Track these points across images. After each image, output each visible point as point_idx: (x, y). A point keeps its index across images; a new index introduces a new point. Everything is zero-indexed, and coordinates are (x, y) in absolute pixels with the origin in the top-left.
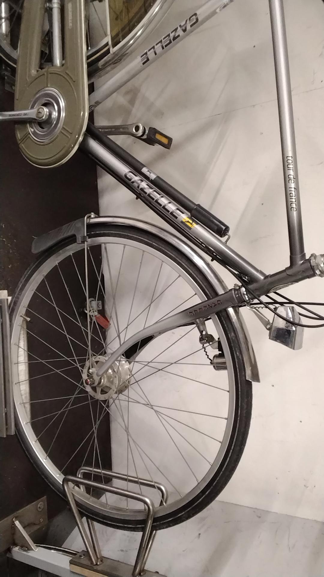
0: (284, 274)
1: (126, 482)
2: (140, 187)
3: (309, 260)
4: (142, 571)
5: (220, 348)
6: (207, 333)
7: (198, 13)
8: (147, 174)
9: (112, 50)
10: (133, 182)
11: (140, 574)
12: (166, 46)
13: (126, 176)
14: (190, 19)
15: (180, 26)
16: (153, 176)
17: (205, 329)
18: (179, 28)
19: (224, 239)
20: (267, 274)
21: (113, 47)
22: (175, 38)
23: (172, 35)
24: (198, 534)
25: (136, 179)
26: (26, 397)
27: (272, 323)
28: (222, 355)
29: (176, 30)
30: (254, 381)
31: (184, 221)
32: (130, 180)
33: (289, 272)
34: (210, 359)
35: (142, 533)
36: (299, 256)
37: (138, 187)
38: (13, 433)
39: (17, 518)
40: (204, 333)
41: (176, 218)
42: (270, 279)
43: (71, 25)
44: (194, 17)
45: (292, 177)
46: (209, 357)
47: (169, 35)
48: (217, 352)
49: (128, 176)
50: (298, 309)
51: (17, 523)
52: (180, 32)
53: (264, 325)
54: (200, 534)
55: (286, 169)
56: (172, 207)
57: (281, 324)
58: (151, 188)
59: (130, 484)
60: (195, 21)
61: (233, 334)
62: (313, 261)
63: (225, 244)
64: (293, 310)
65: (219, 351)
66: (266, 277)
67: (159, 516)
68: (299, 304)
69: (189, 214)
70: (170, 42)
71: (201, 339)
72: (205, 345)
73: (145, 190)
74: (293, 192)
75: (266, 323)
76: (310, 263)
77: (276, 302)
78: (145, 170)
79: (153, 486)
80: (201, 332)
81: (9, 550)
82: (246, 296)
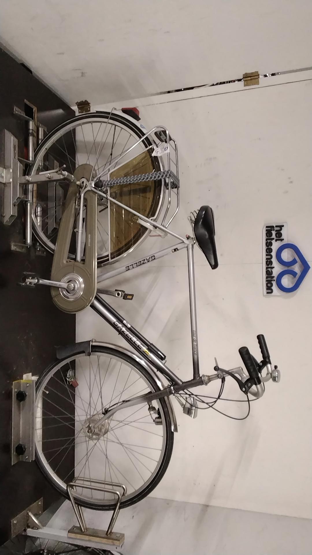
0: (190, 383)
1: (104, 485)
2: (122, 330)
3: (201, 378)
4: (111, 532)
5: (159, 413)
6: (152, 406)
7: (155, 256)
8: (126, 324)
9: (110, 260)
10: (118, 327)
11: (110, 534)
12: (139, 266)
13: (114, 323)
14: (151, 257)
15: (146, 259)
16: (129, 326)
17: (151, 404)
18: (146, 260)
19: (164, 362)
20: (183, 381)
21: (111, 259)
22: (143, 263)
23: (142, 262)
24: (132, 516)
25: (120, 325)
26: (40, 438)
27: (185, 405)
28: (160, 417)
29: (144, 260)
30: (175, 432)
31: (144, 351)
32: (117, 326)
33: (193, 382)
34: (153, 419)
35: (113, 511)
36: (197, 375)
37: (121, 330)
38: (34, 459)
39: (30, 511)
40: (151, 406)
41: (140, 349)
42: (184, 384)
43: (89, 245)
44: (153, 257)
45: (195, 340)
46: (153, 418)
47: (141, 262)
48: (157, 416)
49: (115, 323)
50: (195, 397)
51: (30, 514)
52: (146, 261)
53: (181, 405)
54: (133, 516)
55: (193, 336)
56: (138, 343)
57: (188, 406)
58: (128, 332)
59: (106, 486)
60: (154, 258)
61: (166, 409)
62: (203, 378)
63: (164, 364)
64: (194, 398)
65: (158, 415)
66: (183, 383)
67: (123, 501)
68: (196, 396)
69: (147, 348)
70: (141, 264)
71: (149, 409)
72: (151, 412)
73: (125, 332)
74: (195, 347)
75: (182, 405)
76: (202, 379)
77: (186, 394)
78: (125, 322)
79: (120, 486)
80: (150, 406)
81: (25, 530)
82: (173, 391)
